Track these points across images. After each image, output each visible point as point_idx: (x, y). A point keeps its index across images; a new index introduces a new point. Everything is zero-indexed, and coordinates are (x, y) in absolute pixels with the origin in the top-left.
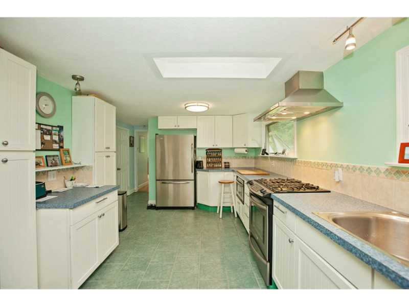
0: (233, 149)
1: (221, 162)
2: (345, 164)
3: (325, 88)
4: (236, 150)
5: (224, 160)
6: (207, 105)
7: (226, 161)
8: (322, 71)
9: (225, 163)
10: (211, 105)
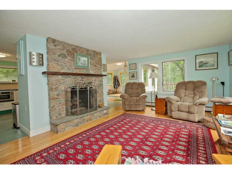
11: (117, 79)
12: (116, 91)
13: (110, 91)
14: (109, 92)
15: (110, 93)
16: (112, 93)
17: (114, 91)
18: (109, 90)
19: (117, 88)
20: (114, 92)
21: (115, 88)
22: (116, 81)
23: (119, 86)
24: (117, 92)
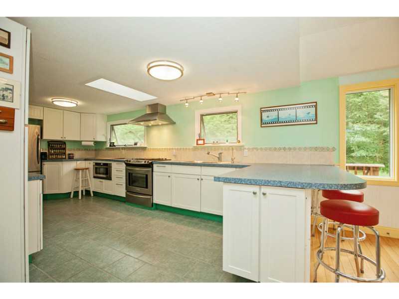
0: (80, 142)
1: (65, 154)
2: (176, 148)
3: (167, 113)
4: (83, 143)
5: (68, 152)
6: (76, 103)
7: (70, 153)
8: (165, 105)
9: (69, 154)
10: (80, 103)
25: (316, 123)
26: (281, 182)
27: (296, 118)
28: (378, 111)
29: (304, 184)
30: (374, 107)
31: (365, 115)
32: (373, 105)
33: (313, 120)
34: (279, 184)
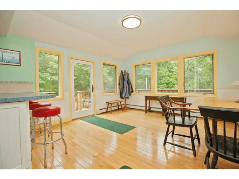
11: (128, 79)
12: (125, 104)
13: (110, 105)
14: (107, 108)
15: (109, 110)
16: (116, 108)
17: (119, 104)
18: (108, 103)
19: (128, 98)
20: (120, 107)
21: (121, 97)
22: (126, 82)
23: (132, 94)
24: (128, 106)
25: (20, 66)
26: (5, 99)
27: (3, 59)
28: (48, 67)
29: (25, 98)
30: (47, 65)
31: (43, 68)
32: (46, 64)
33: (17, 63)
34: (4, 101)
